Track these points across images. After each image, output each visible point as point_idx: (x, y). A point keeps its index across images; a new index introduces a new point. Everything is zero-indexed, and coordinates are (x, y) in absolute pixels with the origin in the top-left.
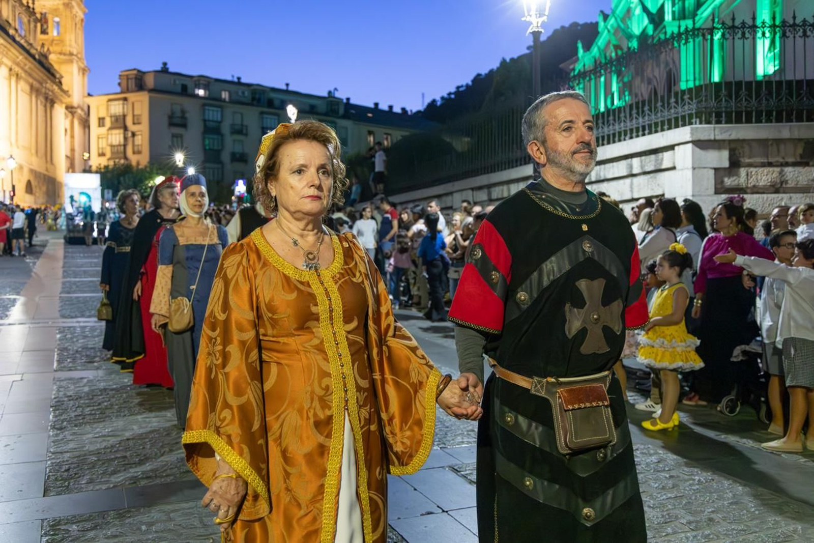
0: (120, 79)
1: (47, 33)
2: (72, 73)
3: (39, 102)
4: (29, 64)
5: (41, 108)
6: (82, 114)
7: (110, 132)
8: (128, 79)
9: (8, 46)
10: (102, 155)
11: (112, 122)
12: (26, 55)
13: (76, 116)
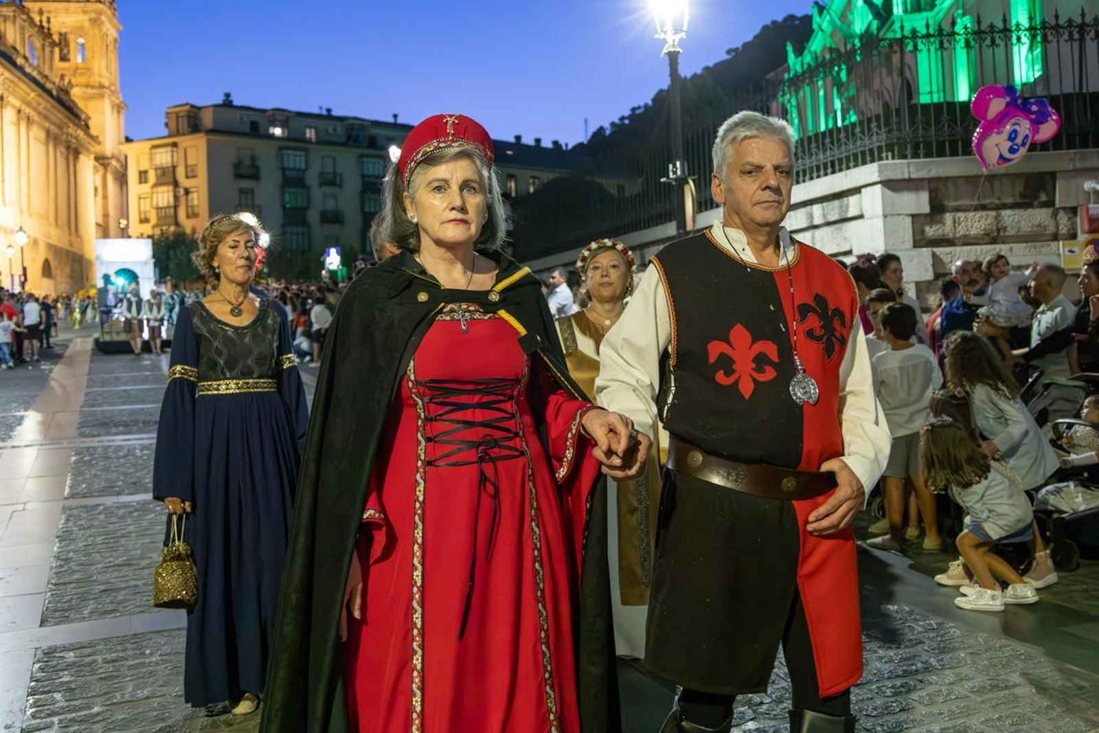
0: (167, 117)
1: (68, 60)
2: (103, 113)
3: (58, 154)
4: (45, 104)
5: (61, 160)
6: (118, 166)
7: (155, 190)
8: (178, 117)
9: (16, 80)
10: (144, 220)
11: (157, 176)
12: (39, 91)
13: (109, 168)
